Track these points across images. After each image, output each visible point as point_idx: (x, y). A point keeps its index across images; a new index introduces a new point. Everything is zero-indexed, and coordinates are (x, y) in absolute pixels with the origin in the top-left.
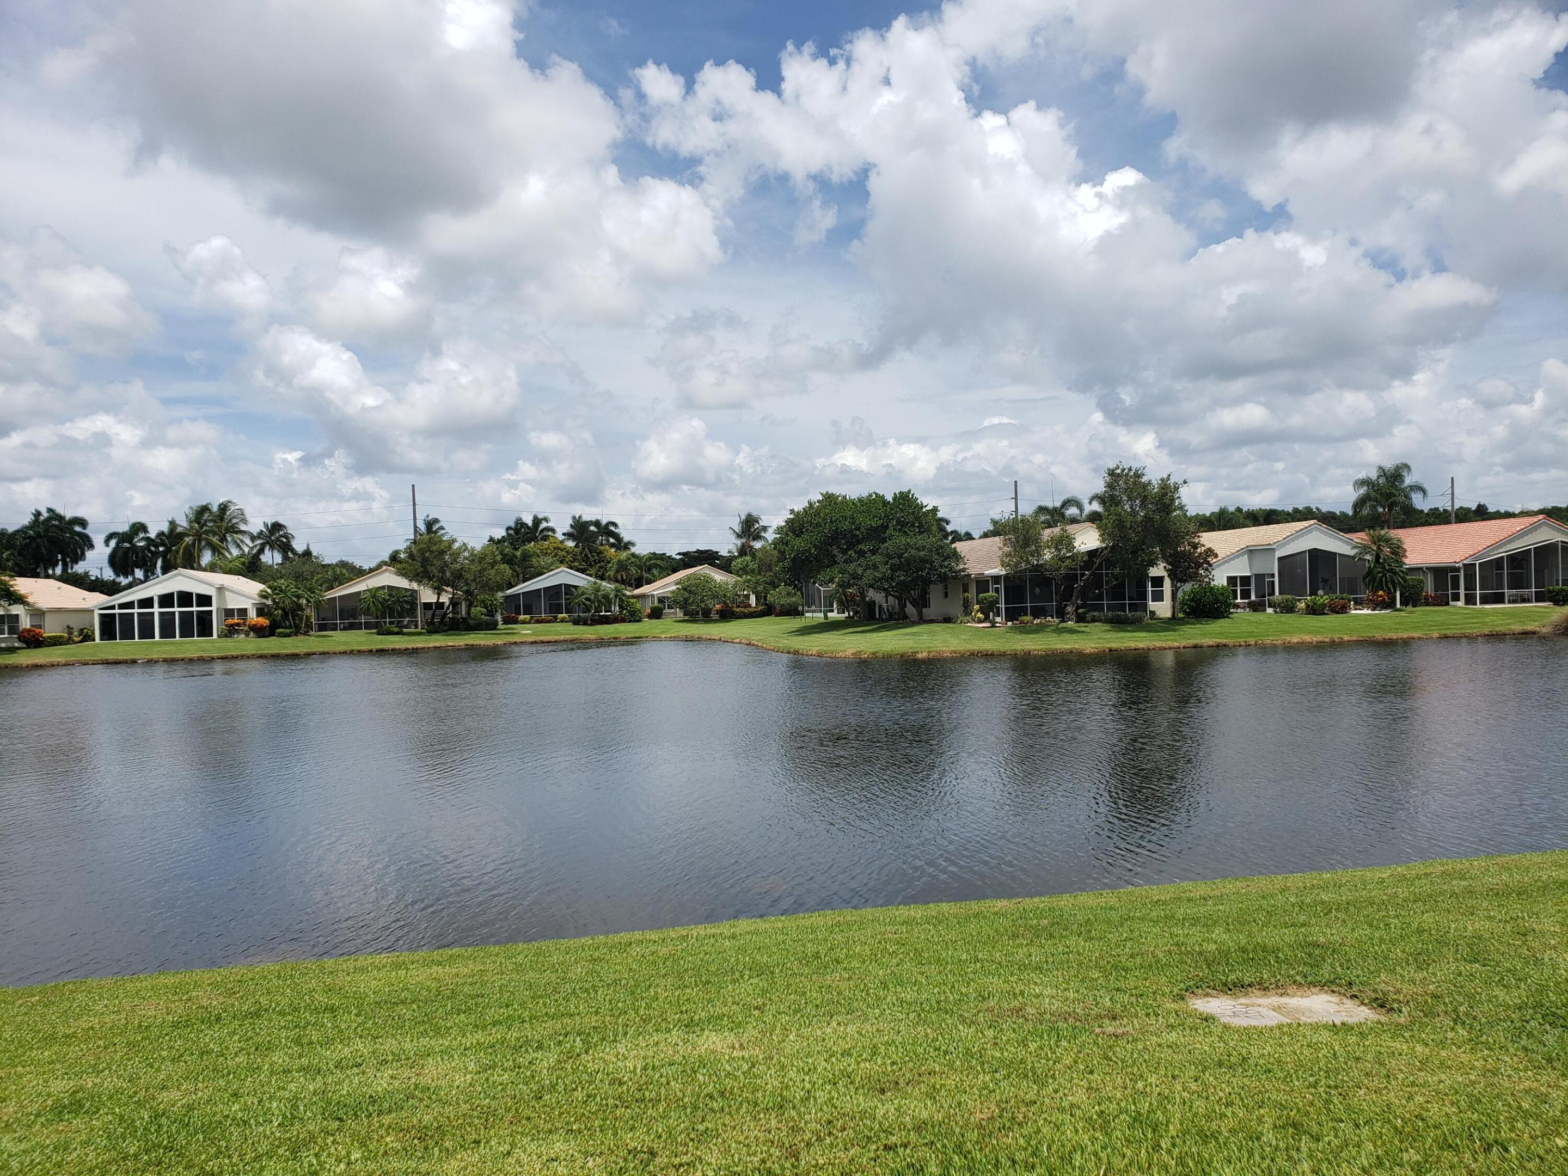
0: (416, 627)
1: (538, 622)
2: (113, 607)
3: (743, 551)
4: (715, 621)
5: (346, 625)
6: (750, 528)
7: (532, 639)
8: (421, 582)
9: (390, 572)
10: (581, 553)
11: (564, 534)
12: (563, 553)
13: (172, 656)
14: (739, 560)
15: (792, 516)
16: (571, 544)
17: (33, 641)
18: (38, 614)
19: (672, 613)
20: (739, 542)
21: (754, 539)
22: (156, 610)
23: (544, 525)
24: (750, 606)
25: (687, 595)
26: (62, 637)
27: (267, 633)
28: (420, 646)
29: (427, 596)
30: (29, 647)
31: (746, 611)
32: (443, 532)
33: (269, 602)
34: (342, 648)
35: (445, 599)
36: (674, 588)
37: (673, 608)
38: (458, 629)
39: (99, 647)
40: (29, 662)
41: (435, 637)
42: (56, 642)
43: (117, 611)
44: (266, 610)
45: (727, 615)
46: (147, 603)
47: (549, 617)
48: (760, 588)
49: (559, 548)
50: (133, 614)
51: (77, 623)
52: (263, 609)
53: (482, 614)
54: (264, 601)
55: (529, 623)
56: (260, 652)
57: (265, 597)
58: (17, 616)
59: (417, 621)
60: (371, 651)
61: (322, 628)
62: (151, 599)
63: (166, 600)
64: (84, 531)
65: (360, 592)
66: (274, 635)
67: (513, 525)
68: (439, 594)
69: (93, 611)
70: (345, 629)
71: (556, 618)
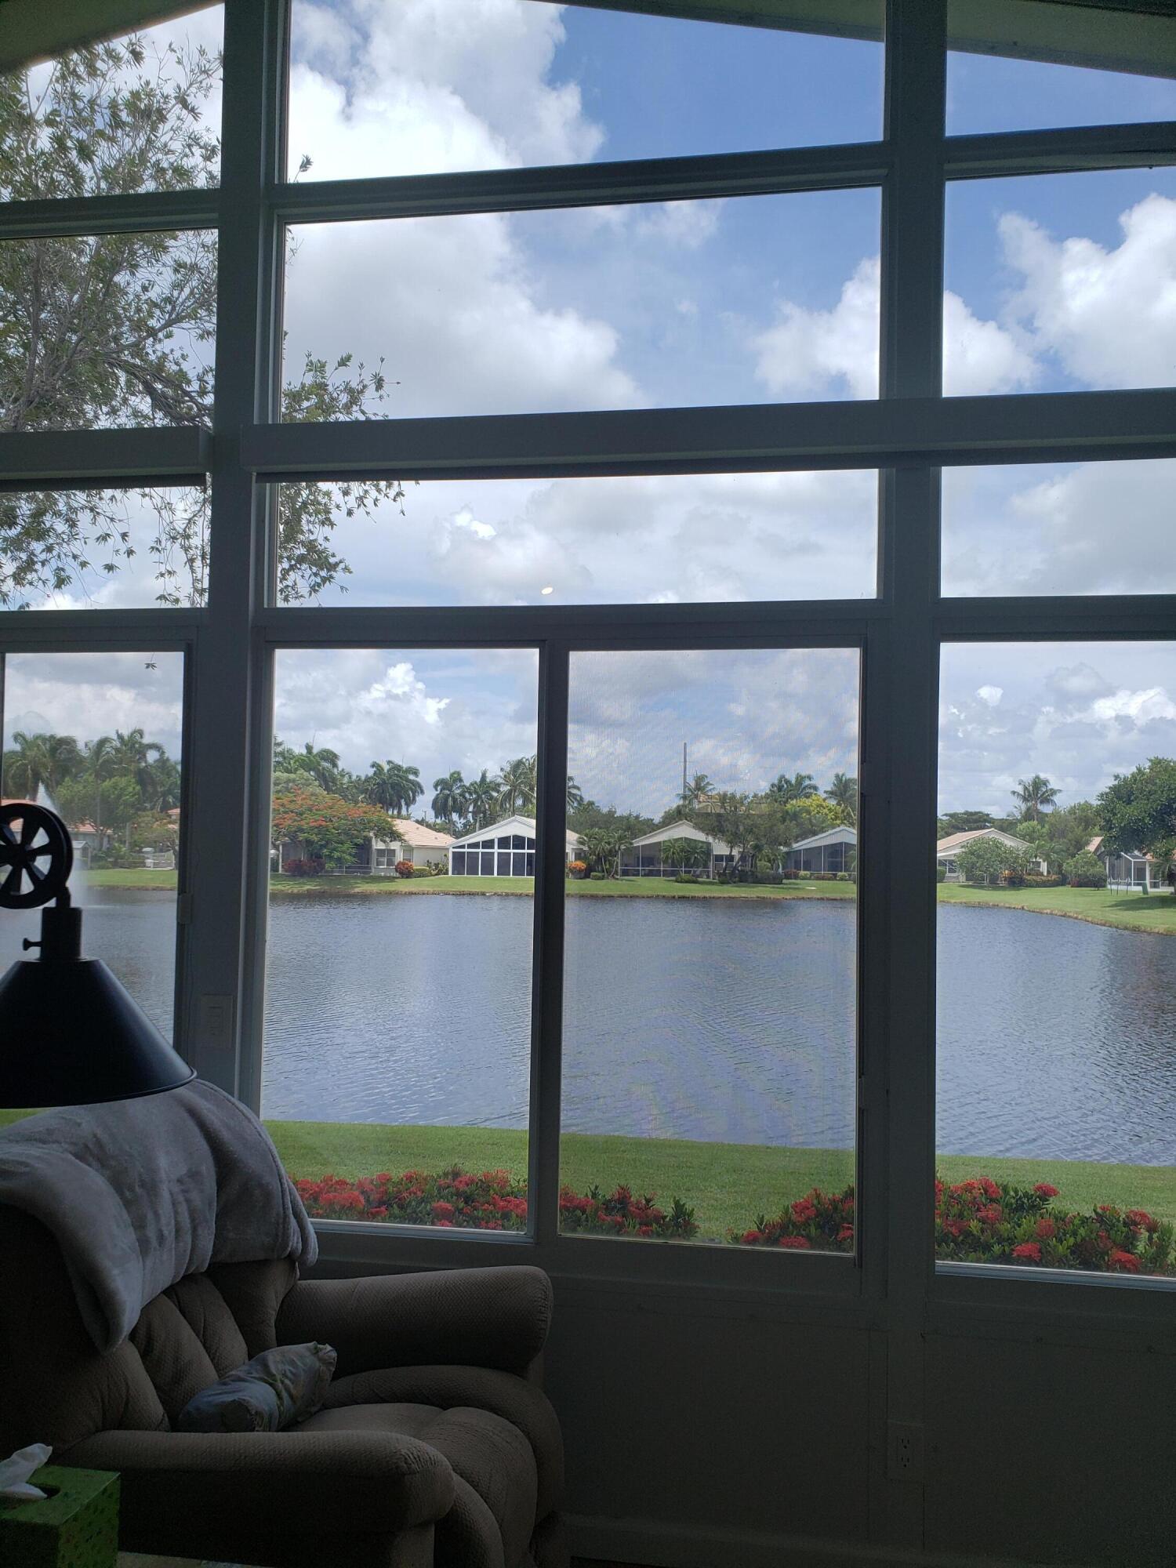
0: (708, 877)
1: (818, 878)
2: (463, 847)
3: (1028, 816)
4: (1003, 888)
5: (647, 872)
6: (1037, 792)
7: (818, 896)
8: (716, 835)
9: (687, 825)
10: (843, 811)
11: (825, 792)
12: (826, 811)
13: (512, 892)
14: (1025, 824)
15: (1116, 782)
16: (832, 803)
17: (406, 872)
18: (409, 849)
19: (954, 877)
20: (1024, 807)
21: (1042, 802)
22: (496, 850)
23: (807, 782)
24: (1042, 874)
25: (974, 859)
26: (425, 870)
27: (583, 875)
28: (716, 895)
29: (720, 848)
30: (403, 877)
31: (1038, 879)
32: (711, 787)
33: (586, 848)
34: (650, 893)
35: (735, 852)
36: (957, 851)
37: (955, 872)
38: (746, 881)
39: (452, 880)
40: (407, 890)
41: (725, 887)
42: (421, 874)
43: (466, 850)
44: (583, 855)
45: (1016, 882)
46: (488, 844)
47: (829, 873)
48: (1054, 856)
49: (821, 806)
50: (478, 853)
51: (435, 858)
52: (580, 854)
53: (767, 868)
54: (582, 847)
55: (810, 879)
56: (582, 892)
57: (582, 843)
58: (394, 850)
59: (708, 872)
60: (674, 897)
61: (625, 873)
62: (492, 841)
63: (504, 842)
64: (416, 779)
65: (660, 843)
66: (589, 877)
67: (776, 782)
68: (731, 847)
69: (448, 849)
70: (645, 875)
71: (835, 875)
